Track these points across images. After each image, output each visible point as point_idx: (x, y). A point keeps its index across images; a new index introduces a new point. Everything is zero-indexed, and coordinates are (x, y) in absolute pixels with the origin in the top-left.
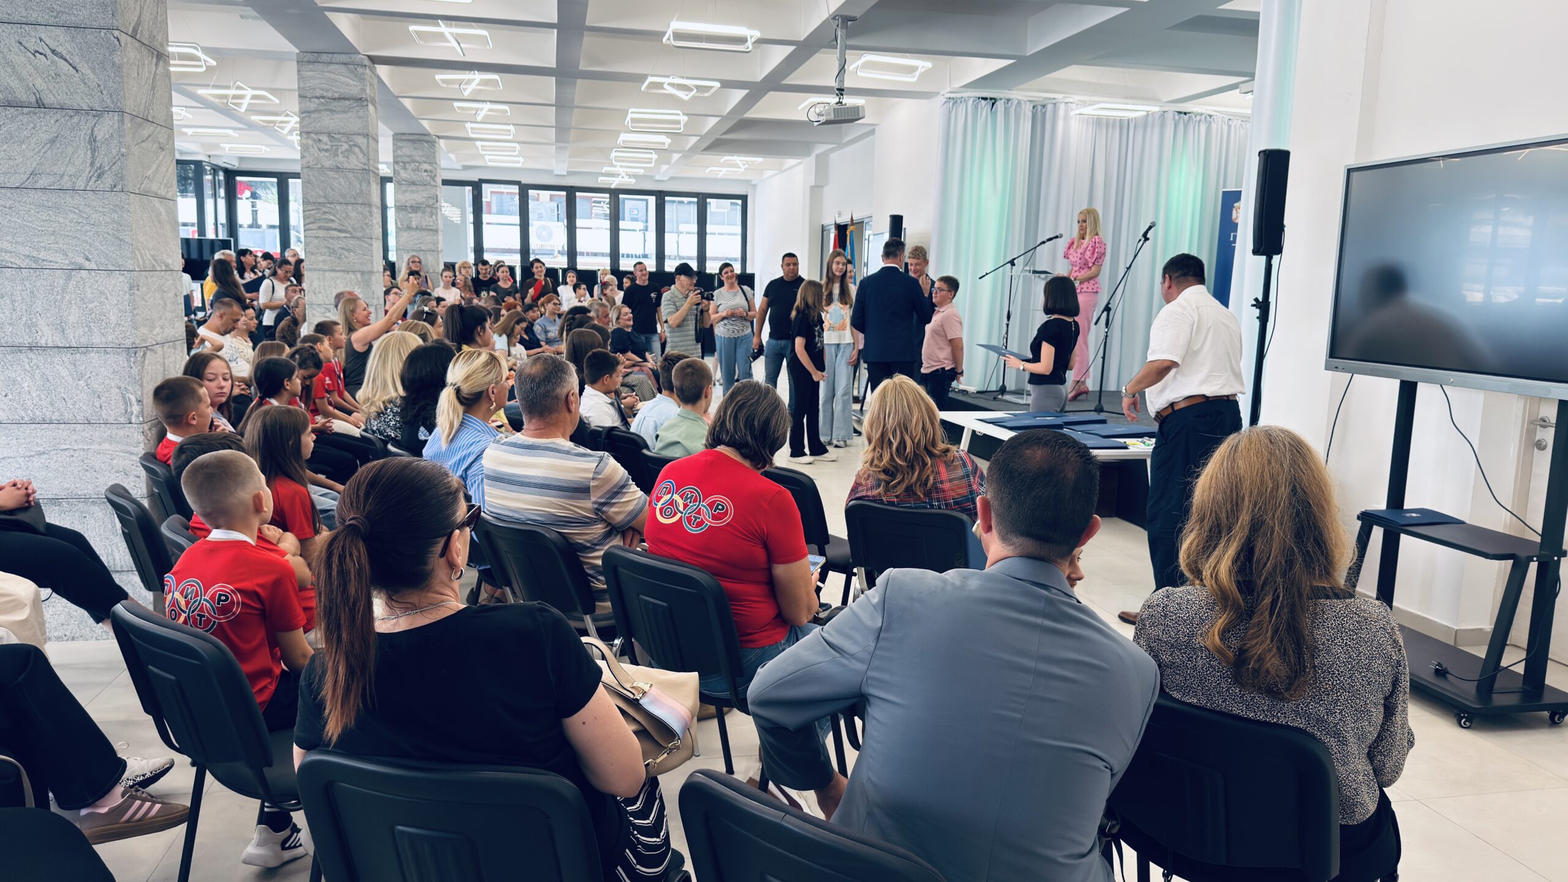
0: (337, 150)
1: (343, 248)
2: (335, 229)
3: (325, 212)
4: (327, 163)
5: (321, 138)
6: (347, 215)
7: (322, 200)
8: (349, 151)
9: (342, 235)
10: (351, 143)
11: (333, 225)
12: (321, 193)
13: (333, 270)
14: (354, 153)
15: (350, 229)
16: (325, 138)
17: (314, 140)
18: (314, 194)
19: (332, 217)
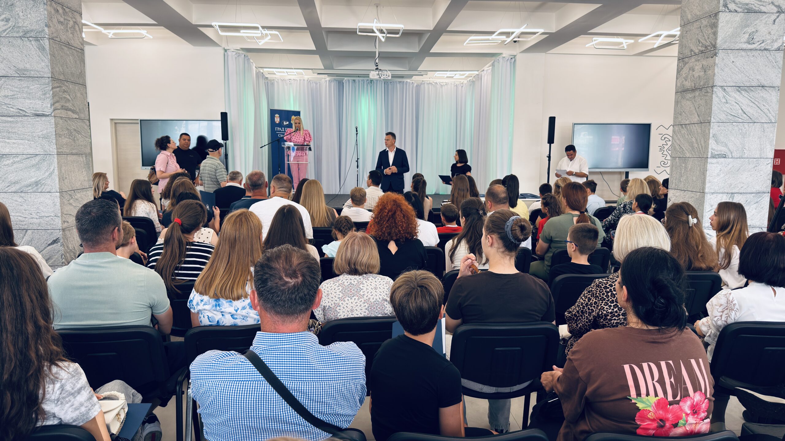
0: (67, 24)
1: (75, 130)
2: (70, 110)
3: (64, 91)
4: (63, 38)
5: (58, 8)
6: (76, 96)
7: (62, 77)
8: (73, 27)
9: (75, 116)
10: (74, 20)
11: (69, 105)
12: (61, 70)
13: (72, 154)
14: (76, 31)
15: (78, 110)
16: (61, 11)
17: (54, 9)
18: (57, 69)
19: (68, 97)
